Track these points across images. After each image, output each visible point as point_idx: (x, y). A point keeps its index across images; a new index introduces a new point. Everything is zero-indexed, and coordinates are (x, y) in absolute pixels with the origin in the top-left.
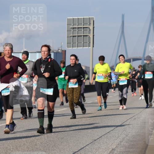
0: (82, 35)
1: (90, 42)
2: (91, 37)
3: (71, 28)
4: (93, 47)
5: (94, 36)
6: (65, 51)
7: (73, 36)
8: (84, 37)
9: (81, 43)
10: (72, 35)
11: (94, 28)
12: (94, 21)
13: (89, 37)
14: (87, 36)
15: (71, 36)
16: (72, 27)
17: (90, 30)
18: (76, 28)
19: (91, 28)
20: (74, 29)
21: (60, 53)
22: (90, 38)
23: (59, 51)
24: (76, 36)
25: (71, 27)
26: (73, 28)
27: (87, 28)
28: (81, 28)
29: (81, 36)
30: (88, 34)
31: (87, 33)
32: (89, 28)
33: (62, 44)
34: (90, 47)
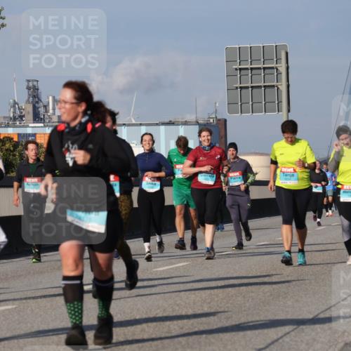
0: (262, 84)
1: (281, 102)
2: (283, 88)
3: (236, 69)
4: (289, 111)
5: (288, 86)
6: (225, 121)
7: (241, 88)
8: (267, 90)
9: (261, 103)
10: (238, 85)
11: (288, 68)
12: (287, 53)
13: (278, 89)
14: (273, 86)
15: (237, 88)
16: (238, 66)
17: (279, 73)
18: (247, 69)
19: (283, 69)
20: (242, 71)
21: (213, 126)
22: (281, 91)
23: (211, 121)
24: (247, 88)
25: (235, 67)
26: (240, 69)
27: (272, 68)
28: (259, 68)
29: (260, 87)
30: (275, 84)
31: (273, 82)
32: (277, 69)
33: (217, 105)
34: (280, 113)
